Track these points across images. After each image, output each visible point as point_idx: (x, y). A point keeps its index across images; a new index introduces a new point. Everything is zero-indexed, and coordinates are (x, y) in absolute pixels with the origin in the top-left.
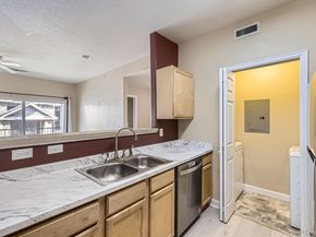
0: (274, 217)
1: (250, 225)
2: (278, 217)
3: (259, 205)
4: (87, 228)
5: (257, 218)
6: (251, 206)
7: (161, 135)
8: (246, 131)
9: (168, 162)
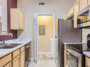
0: (47, 58)
1: (43, 61)
2: (48, 58)
3: (43, 57)
4: (7, 64)
5: (44, 59)
6: (42, 57)
7: (12, 36)
8: (39, 35)
9: (21, 44)
